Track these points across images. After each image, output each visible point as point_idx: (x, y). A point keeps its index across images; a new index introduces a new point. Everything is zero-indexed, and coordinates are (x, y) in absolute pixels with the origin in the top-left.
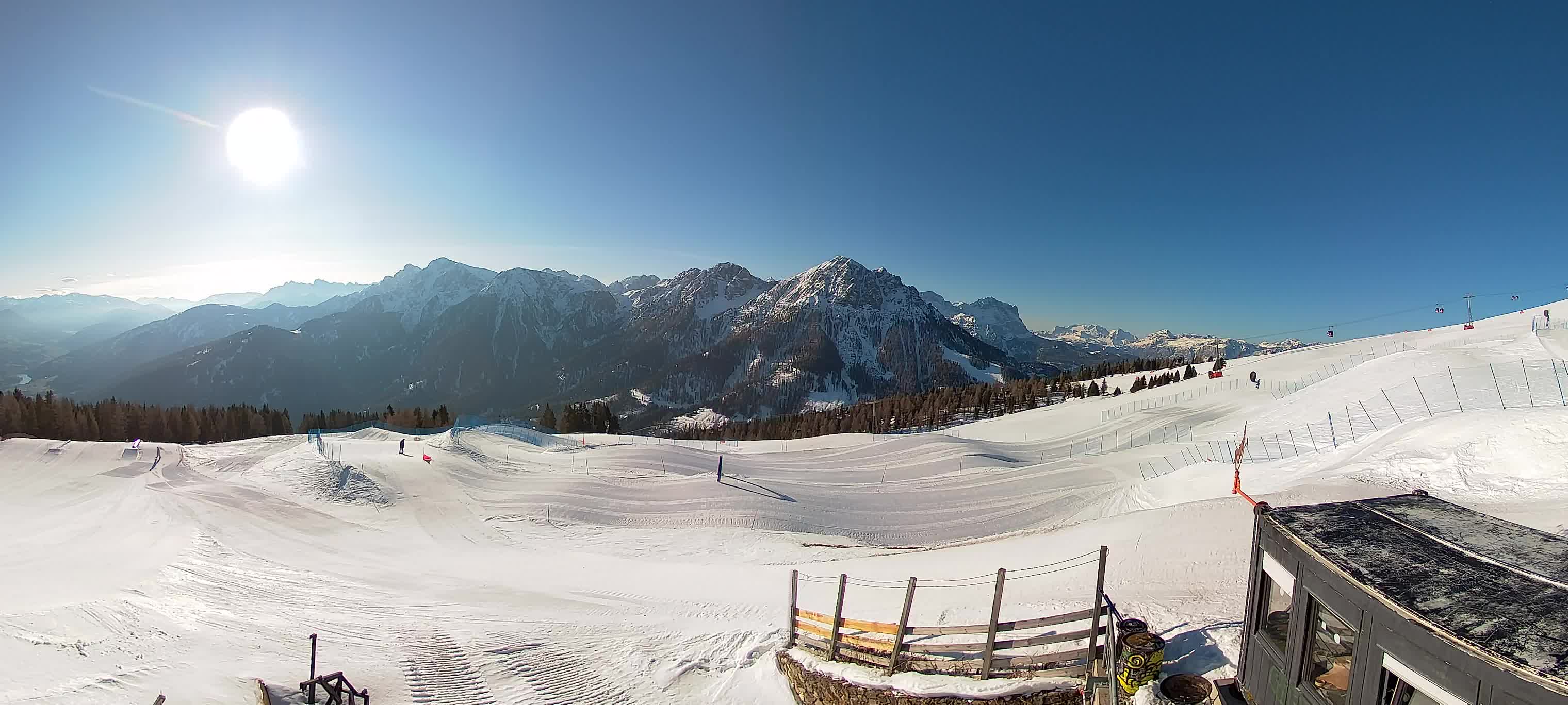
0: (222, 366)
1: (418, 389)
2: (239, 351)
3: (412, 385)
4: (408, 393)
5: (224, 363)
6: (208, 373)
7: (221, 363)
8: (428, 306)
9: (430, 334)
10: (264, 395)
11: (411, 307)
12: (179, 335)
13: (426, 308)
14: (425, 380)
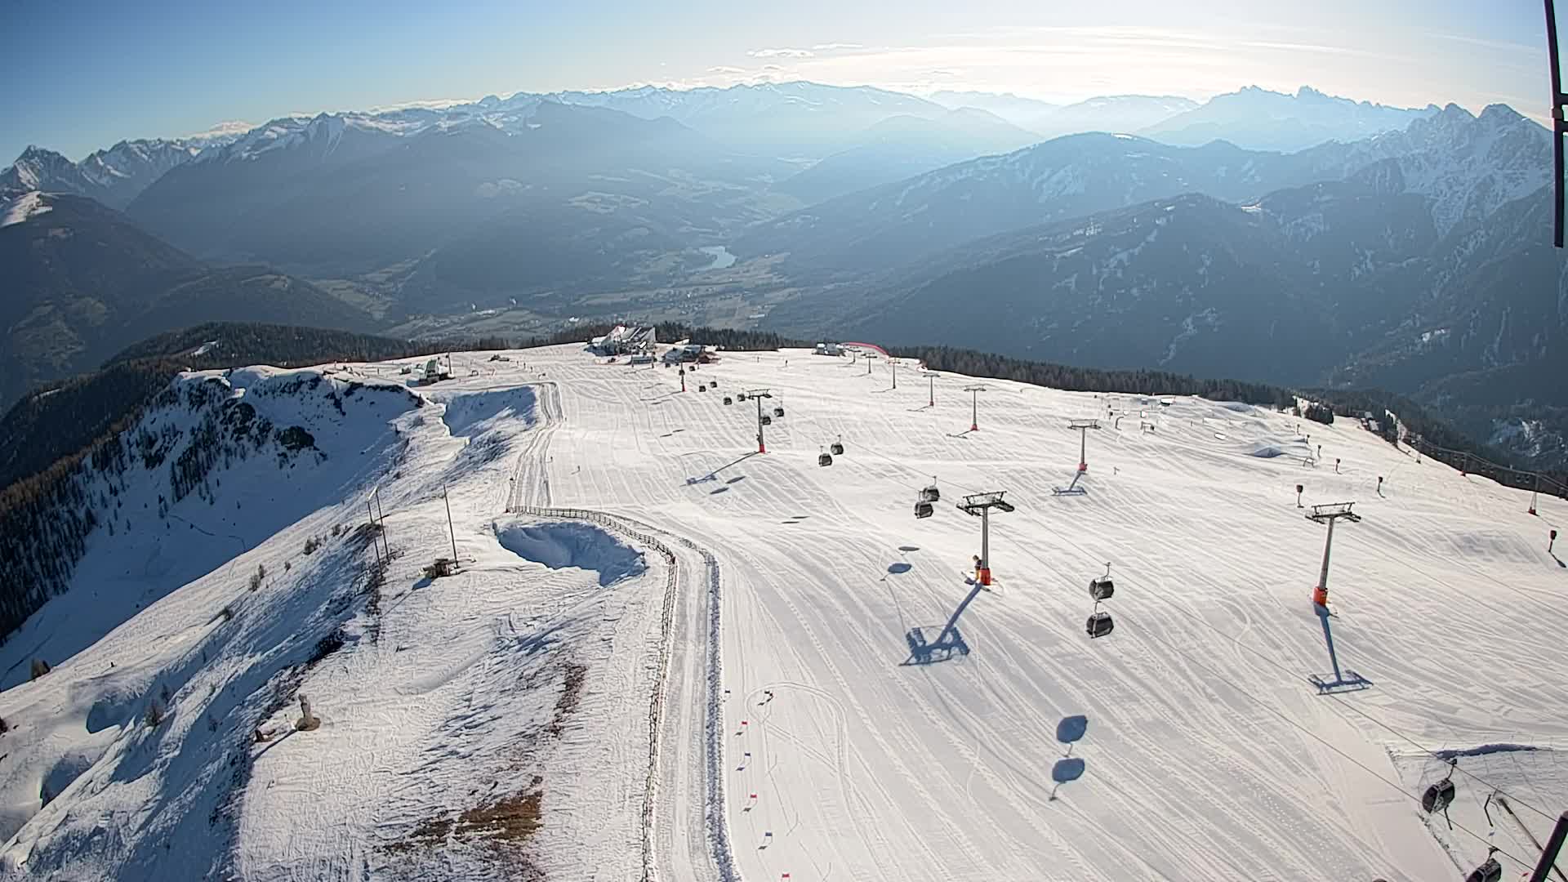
0: (1120, 261)
1: (1435, 343)
2: (1151, 238)
3: (1428, 335)
4: (1419, 347)
5: (1123, 256)
6: (1095, 271)
7: (1119, 256)
8: (1477, 193)
9: (1471, 245)
10: (1189, 320)
11: (1450, 188)
12: (1034, 187)
13: (1473, 196)
14: (1449, 331)
